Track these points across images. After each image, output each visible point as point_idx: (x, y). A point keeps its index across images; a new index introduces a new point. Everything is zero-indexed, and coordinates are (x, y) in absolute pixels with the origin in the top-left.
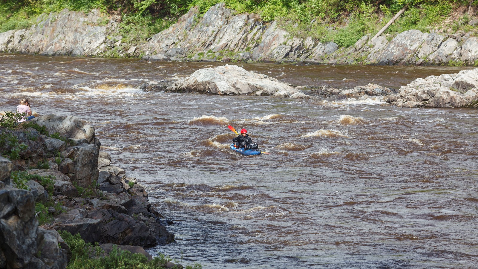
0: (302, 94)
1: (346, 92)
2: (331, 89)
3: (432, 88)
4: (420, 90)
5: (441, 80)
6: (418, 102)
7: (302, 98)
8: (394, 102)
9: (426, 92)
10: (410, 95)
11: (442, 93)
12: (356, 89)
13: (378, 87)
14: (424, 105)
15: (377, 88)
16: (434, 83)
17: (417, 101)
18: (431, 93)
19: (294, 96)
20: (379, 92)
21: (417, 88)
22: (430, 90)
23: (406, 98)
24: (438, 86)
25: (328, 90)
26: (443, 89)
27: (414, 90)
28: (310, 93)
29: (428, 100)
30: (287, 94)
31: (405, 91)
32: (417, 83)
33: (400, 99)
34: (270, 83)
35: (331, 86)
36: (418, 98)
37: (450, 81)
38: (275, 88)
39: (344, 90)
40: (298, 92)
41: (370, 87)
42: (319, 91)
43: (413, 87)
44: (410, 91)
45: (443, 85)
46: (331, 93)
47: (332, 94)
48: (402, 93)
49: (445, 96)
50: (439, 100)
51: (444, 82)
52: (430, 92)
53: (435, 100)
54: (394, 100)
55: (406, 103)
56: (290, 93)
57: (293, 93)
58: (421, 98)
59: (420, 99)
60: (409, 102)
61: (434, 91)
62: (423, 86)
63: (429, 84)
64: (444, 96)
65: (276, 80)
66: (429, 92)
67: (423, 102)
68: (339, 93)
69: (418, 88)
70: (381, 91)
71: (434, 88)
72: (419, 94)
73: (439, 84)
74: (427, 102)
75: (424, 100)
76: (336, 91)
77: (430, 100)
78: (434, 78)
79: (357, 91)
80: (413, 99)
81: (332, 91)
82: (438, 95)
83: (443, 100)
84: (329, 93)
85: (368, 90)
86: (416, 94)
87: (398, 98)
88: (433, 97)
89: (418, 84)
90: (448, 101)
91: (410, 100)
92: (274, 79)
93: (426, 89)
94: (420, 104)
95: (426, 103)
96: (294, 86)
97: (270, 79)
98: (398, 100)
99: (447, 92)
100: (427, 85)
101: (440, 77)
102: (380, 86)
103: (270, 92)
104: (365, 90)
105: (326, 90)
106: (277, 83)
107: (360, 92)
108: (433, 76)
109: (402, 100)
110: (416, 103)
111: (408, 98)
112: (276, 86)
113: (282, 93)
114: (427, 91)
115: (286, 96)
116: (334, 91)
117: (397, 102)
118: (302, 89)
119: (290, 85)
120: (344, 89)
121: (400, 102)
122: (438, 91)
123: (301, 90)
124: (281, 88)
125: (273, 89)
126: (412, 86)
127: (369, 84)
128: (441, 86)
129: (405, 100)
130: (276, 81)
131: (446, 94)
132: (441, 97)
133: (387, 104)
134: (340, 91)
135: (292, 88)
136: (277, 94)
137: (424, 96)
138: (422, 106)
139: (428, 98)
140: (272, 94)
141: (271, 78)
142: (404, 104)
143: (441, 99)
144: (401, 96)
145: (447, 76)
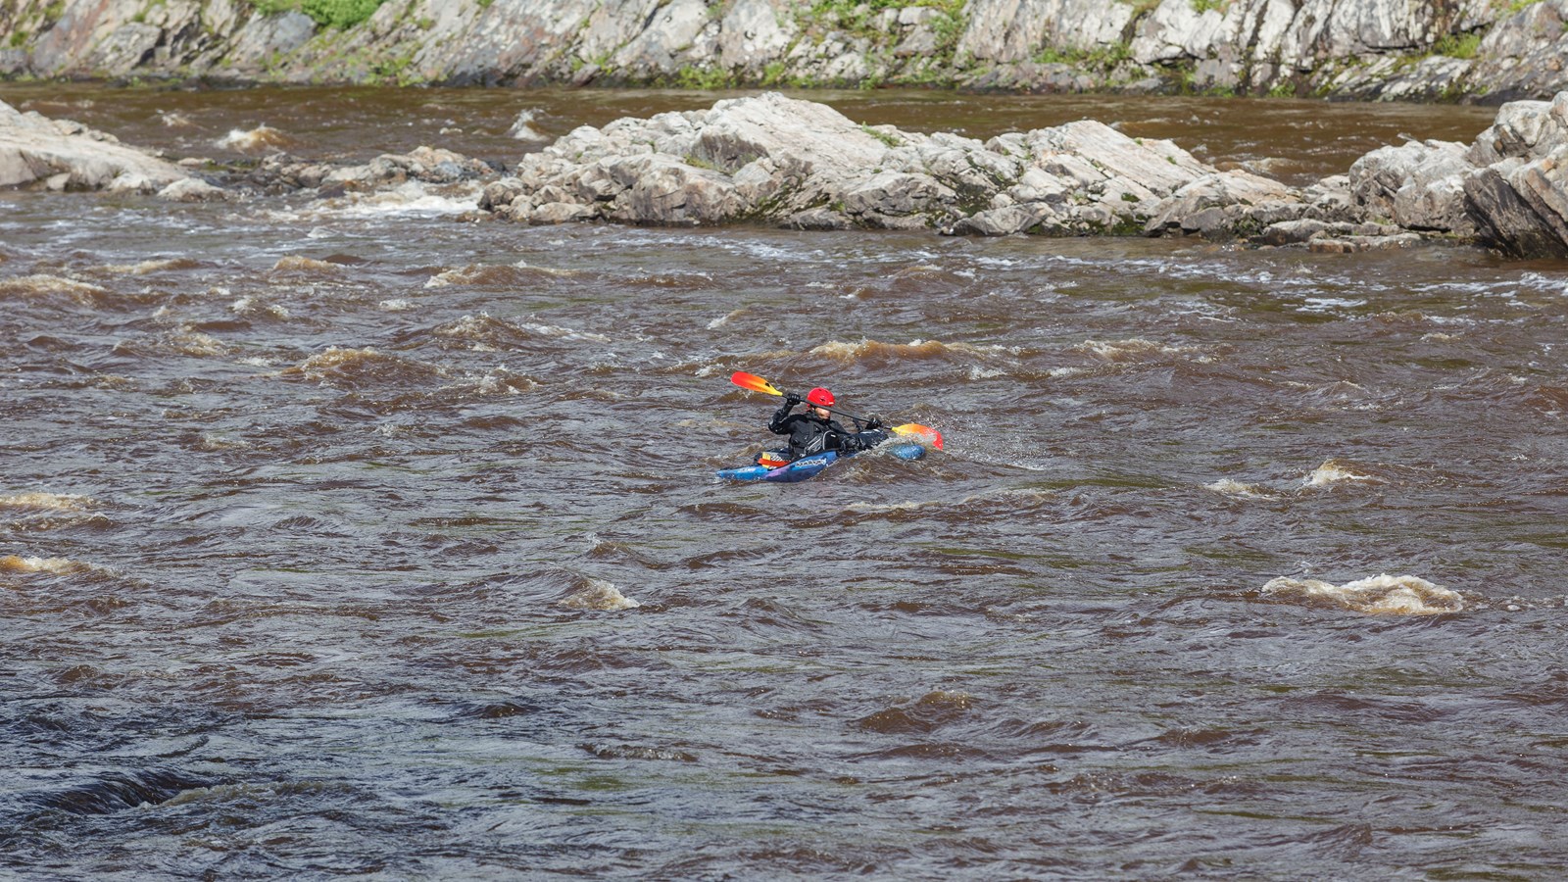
0: (200, 185)
1: (346, 174)
2: (296, 167)
3: (627, 160)
4: (589, 166)
5: (655, 132)
6: (582, 206)
7: (199, 196)
8: (504, 207)
9: (607, 171)
10: (556, 184)
11: (658, 175)
12: (378, 166)
13: (450, 159)
14: (601, 215)
15: (447, 160)
16: (633, 142)
17: (578, 202)
18: (624, 176)
19: (173, 190)
20: (452, 174)
21: (577, 158)
22: (621, 166)
23: (542, 191)
24: (647, 153)
25: (286, 170)
26: (661, 162)
27: (568, 166)
28: (224, 182)
29: (612, 198)
30: (149, 185)
31: (538, 169)
32: (577, 142)
33: (521, 197)
34: (93, 149)
35: (294, 158)
36: (580, 192)
37: (685, 134)
38: (111, 168)
39: (338, 169)
40: (187, 179)
41: (422, 157)
42: (257, 173)
43: (564, 157)
44: (555, 168)
45: (664, 147)
46: (296, 179)
47: (300, 183)
48: (530, 177)
49: (669, 185)
50: (648, 197)
51: (665, 139)
52: (621, 172)
53: (638, 199)
54: (503, 200)
55: (541, 208)
56: (161, 180)
57: (171, 181)
58: (591, 190)
59: (589, 197)
60: (551, 204)
61: (633, 167)
62: (597, 152)
63: (615, 145)
64: (666, 185)
65: (113, 138)
66: (616, 173)
67: (598, 204)
68: (320, 179)
69: (581, 159)
70: (459, 171)
71: (633, 159)
72: (584, 179)
73: (648, 146)
74: (611, 204)
75: (601, 198)
76: (311, 171)
77: (622, 198)
78: (633, 127)
79: (382, 172)
80: (563, 197)
81: (298, 172)
82: (646, 181)
83: (664, 197)
84: (290, 180)
85: (417, 167)
86: (576, 178)
87: (516, 192)
88: (630, 187)
89: (580, 148)
90: (679, 200)
91: (556, 200)
92: (106, 135)
93: (607, 163)
94: (590, 211)
95: (609, 208)
96: (171, 159)
97: (93, 136)
98: (517, 198)
99: (676, 172)
100: (611, 148)
101: (651, 122)
102: (455, 155)
103: (92, 180)
104: (406, 168)
105: (278, 170)
106: (116, 149)
107: (390, 175)
108: (630, 120)
109: (529, 199)
110: (574, 208)
111: (547, 192)
112: (112, 161)
113: (134, 180)
114: (611, 168)
115: (147, 192)
116: (304, 173)
117: (512, 207)
118: (198, 167)
119: (160, 153)
120: (337, 164)
121: (522, 207)
122: (645, 167)
123: (196, 171)
124: (129, 165)
125: (101, 170)
126: (559, 152)
127: (421, 149)
128: (655, 151)
129: (539, 200)
130: (112, 143)
131: (673, 178)
132: (657, 187)
133: (482, 212)
134: (326, 173)
135: (166, 165)
136: (116, 184)
137: (600, 186)
138: (593, 219)
139: (614, 190)
140: (99, 186)
141: (97, 133)
142: (534, 212)
143: (655, 194)
144: (526, 187)
145: (674, 119)
